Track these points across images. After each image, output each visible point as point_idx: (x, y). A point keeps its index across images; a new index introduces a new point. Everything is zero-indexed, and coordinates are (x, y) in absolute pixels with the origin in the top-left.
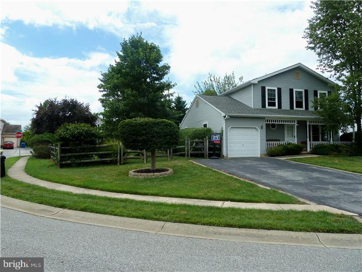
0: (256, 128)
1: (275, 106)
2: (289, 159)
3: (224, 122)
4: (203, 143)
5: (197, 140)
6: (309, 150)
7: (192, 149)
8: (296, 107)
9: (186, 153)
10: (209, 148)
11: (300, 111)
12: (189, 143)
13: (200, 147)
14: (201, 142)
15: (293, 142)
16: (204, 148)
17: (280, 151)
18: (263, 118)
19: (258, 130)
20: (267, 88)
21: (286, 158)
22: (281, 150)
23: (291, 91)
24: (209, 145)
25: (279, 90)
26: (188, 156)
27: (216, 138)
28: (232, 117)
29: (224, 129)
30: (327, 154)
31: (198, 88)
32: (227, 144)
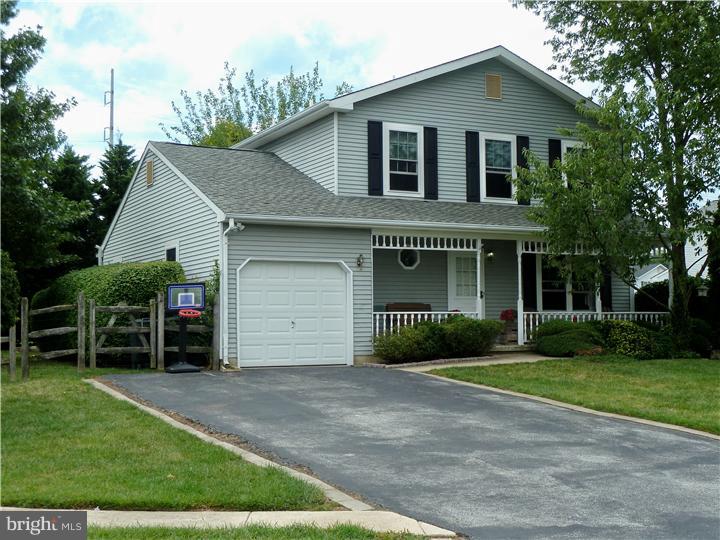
0: (337, 265)
1: (415, 188)
2: (437, 372)
3: (222, 243)
4: (147, 315)
5: (122, 306)
6: (522, 338)
7: (103, 337)
8: (489, 194)
9: (82, 352)
10: (166, 333)
11: (500, 207)
12: (93, 318)
13: (131, 329)
14: (138, 315)
15: (467, 313)
16: (147, 335)
17: (418, 343)
18: (365, 231)
19: (346, 272)
20: (387, 127)
21: (428, 369)
22: (421, 339)
23: (472, 138)
24: (166, 324)
25: (431, 134)
26: (87, 364)
27: (186, 299)
28: (251, 226)
29: (224, 269)
30: (570, 354)
31: (185, 112)
32: (232, 318)
